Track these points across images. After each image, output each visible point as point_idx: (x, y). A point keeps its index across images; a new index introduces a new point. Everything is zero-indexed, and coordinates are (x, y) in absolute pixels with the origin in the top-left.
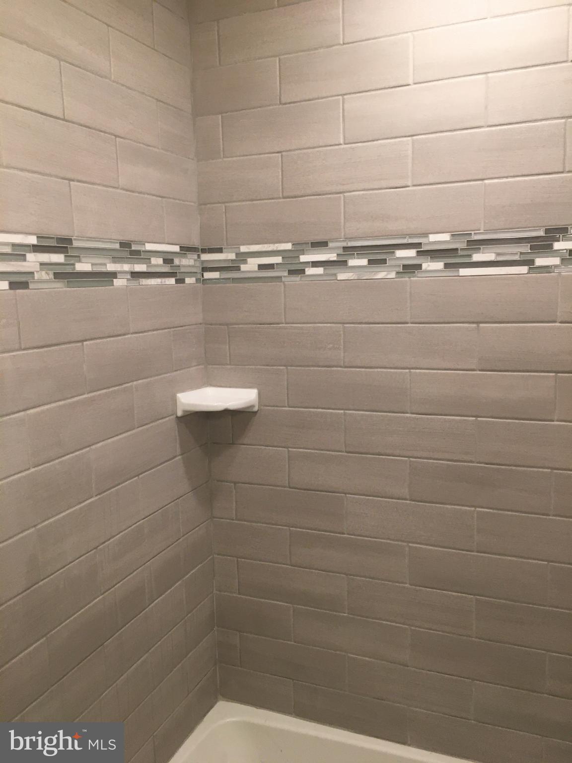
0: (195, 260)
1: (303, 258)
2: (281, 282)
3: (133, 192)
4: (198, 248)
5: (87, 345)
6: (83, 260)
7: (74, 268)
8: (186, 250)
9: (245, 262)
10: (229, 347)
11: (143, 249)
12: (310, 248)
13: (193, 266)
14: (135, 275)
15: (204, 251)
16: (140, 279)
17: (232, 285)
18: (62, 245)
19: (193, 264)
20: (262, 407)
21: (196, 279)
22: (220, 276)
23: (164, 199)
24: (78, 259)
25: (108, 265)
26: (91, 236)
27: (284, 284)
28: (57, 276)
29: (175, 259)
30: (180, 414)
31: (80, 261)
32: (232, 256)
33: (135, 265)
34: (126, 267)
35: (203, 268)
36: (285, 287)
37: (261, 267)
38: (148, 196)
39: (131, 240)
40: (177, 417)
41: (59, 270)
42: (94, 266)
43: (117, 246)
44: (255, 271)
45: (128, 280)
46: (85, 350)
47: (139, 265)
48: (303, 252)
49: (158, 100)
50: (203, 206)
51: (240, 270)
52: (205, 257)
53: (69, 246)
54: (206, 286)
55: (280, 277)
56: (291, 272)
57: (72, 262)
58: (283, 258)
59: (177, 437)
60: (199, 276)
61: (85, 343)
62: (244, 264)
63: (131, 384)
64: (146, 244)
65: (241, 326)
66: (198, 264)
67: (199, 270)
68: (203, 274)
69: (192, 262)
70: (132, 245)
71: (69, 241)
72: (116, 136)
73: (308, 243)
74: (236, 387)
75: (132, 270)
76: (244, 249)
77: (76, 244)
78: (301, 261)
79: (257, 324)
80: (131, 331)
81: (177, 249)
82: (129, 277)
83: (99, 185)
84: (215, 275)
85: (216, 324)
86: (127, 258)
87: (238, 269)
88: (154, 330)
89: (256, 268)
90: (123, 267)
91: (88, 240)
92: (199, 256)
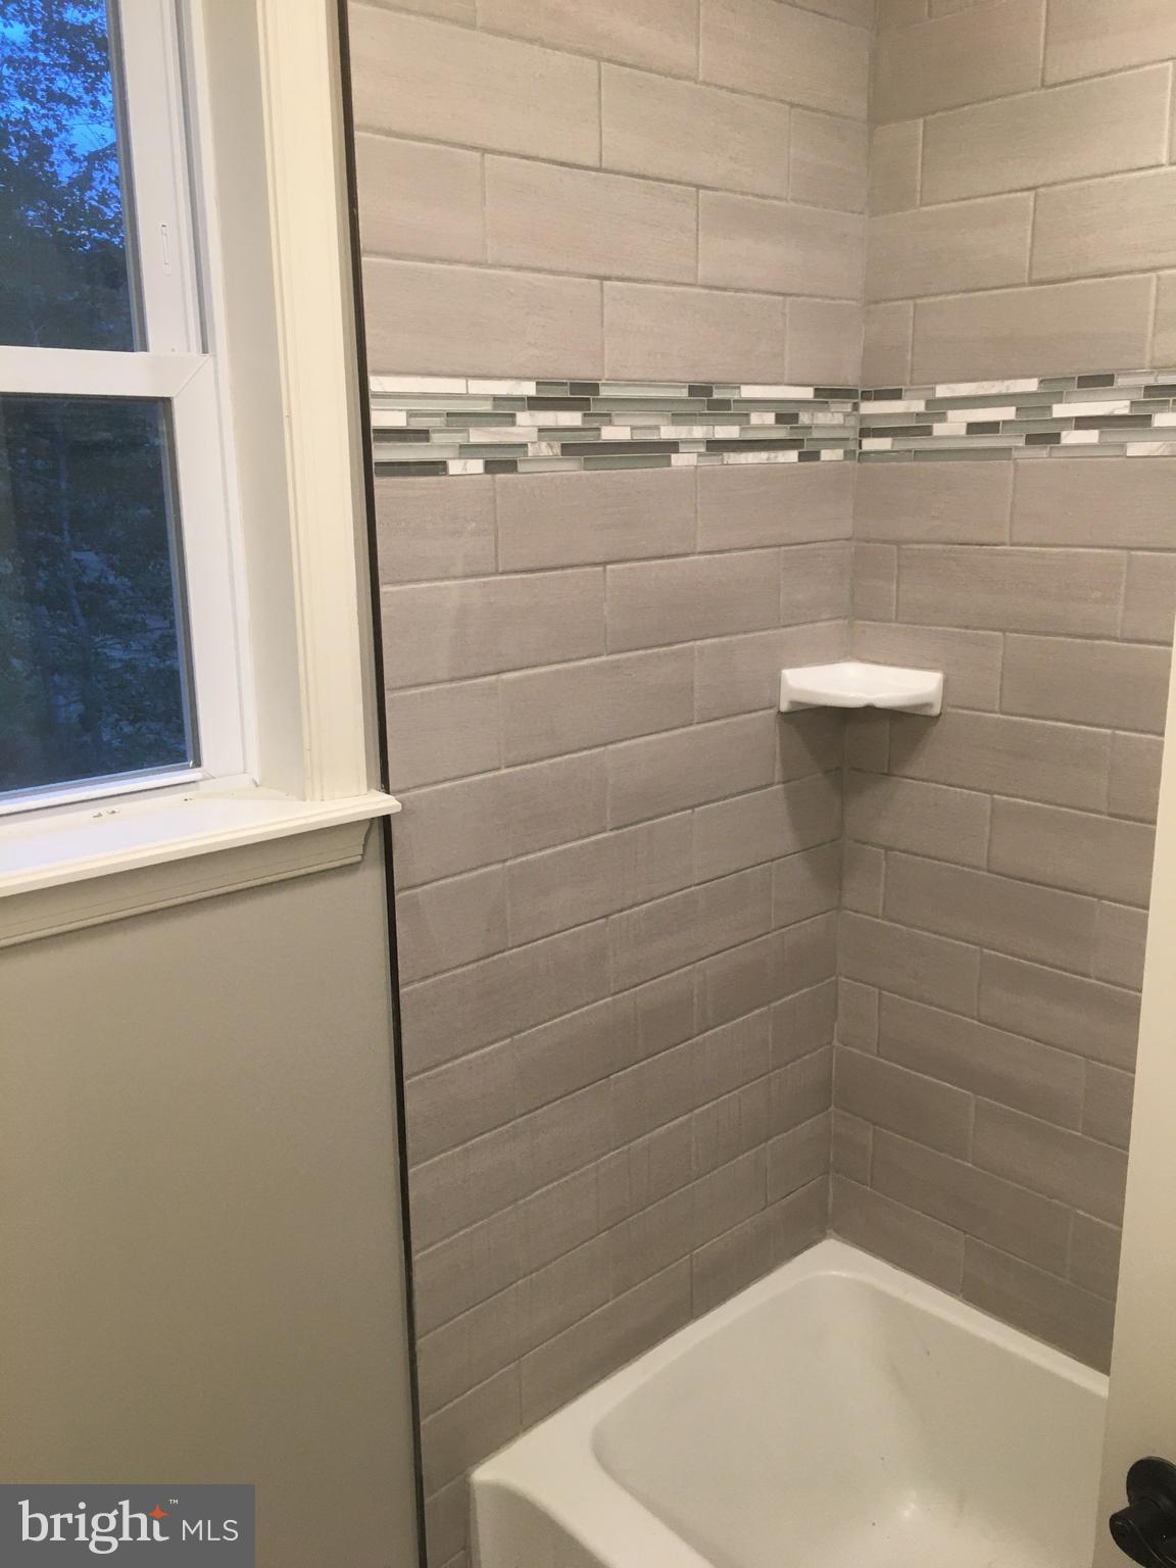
0: (846, 415)
1: (1060, 410)
2: (1010, 459)
3: (725, 289)
4: (857, 391)
5: (612, 571)
6: (616, 420)
7: (600, 435)
8: (827, 395)
9: (942, 417)
10: (898, 587)
11: (736, 397)
12: (1076, 389)
13: (842, 427)
14: (715, 446)
15: (867, 396)
16: (725, 454)
17: (914, 464)
18: (581, 395)
19: (842, 422)
20: (949, 710)
21: (845, 453)
22: (893, 445)
23: (789, 299)
24: (607, 418)
25: (663, 429)
26: (635, 377)
27: (1016, 465)
28: (568, 450)
29: (801, 414)
30: (784, 707)
31: (610, 423)
32: (919, 406)
33: (717, 428)
34: (699, 432)
35: (862, 430)
36: (1016, 471)
37: (974, 428)
38: (755, 296)
39: (713, 381)
40: (779, 712)
41: (571, 439)
42: (635, 431)
43: (684, 393)
44: (961, 437)
45: (700, 455)
46: (608, 579)
47: (724, 427)
48: (1059, 398)
49: (792, 105)
50: (872, 307)
51: (930, 434)
52: (869, 408)
53: (591, 397)
54: (864, 464)
55: (1009, 450)
56: (1032, 440)
57: (596, 425)
58: (1017, 409)
59: (778, 749)
60: (853, 446)
61: (609, 567)
62: (940, 421)
63: (691, 644)
64: (743, 388)
65: (921, 546)
66: (852, 422)
67: (853, 434)
68: (860, 441)
69: (838, 419)
70: (715, 391)
71: (594, 387)
72: (699, 187)
73: (1074, 378)
74: (904, 666)
75: (710, 437)
76: (942, 391)
77: (604, 392)
78: (1055, 415)
79: (954, 544)
80: (699, 549)
81: (807, 393)
82: (703, 450)
83: (655, 282)
84: (884, 444)
85: (876, 541)
86: (701, 415)
87: (927, 431)
88: (743, 549)
89: (963, 432)
90: (690, 432)
91: (628, 385)
92: (856, 407)
